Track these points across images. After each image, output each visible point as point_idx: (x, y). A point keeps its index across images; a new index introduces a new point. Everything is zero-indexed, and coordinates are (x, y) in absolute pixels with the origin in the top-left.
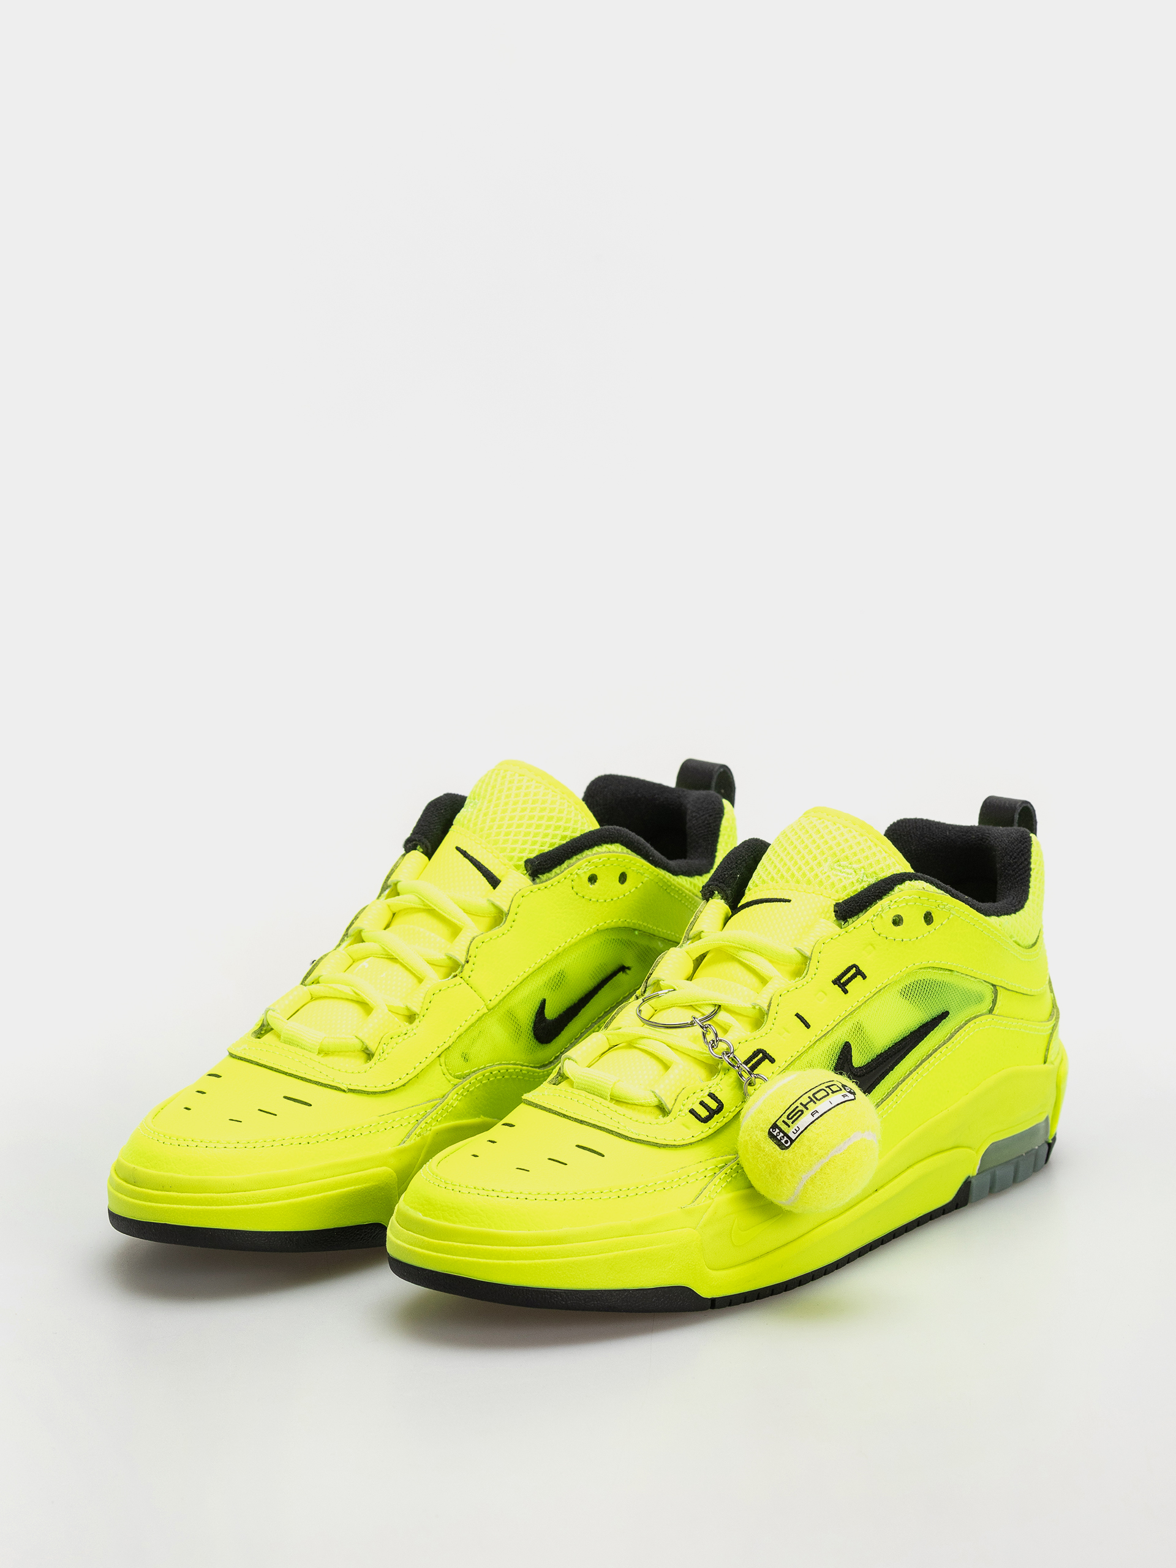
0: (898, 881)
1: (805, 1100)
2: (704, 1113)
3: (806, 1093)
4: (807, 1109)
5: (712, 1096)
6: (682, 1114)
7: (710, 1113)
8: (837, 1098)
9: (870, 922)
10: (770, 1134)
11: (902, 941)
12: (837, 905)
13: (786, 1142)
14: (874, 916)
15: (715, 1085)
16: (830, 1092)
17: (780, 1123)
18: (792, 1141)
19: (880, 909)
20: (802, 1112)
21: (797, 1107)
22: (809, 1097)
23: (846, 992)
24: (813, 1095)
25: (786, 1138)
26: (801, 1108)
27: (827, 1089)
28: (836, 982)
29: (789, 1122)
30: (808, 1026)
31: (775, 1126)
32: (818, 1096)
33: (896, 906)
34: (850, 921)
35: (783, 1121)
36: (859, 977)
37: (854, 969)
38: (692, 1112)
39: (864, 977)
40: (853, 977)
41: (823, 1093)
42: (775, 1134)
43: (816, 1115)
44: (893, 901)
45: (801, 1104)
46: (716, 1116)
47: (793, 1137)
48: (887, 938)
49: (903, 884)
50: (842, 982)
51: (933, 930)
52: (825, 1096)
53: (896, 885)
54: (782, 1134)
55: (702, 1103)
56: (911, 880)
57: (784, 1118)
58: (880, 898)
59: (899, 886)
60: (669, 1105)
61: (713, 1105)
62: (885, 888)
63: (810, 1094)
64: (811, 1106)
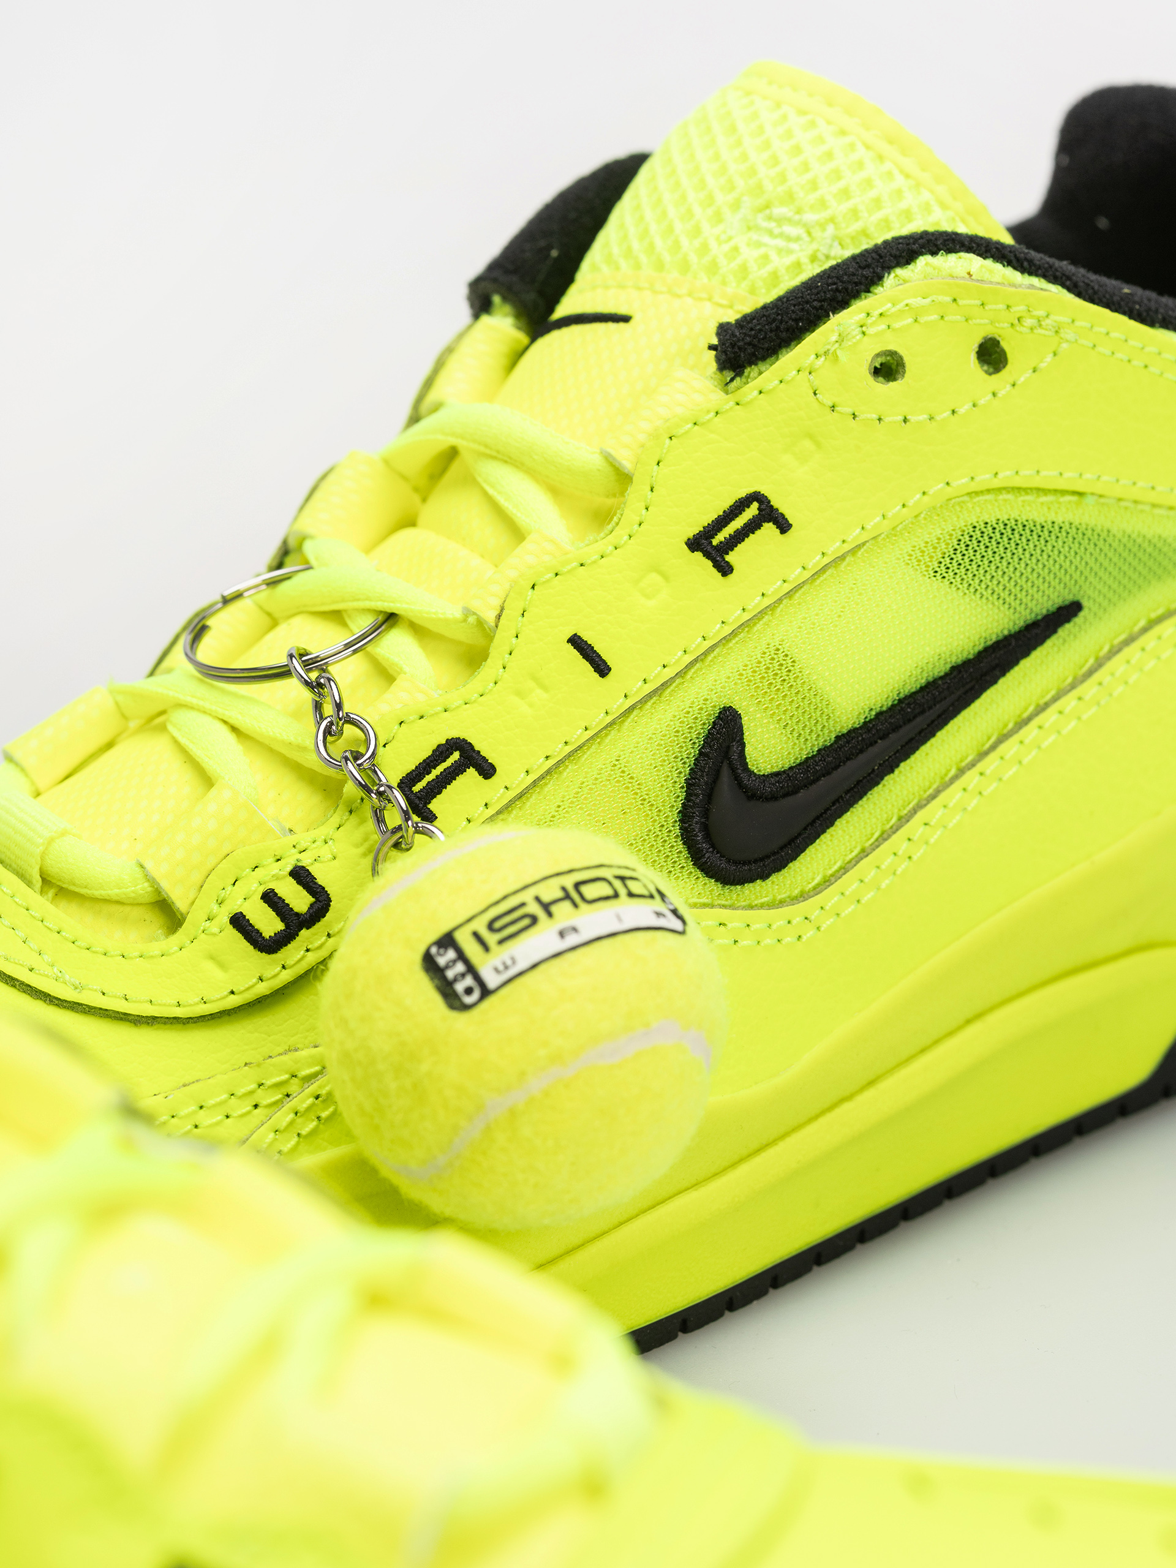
0: (895, 257)
1: (550, 891)
2: (269, 924)
3: (558, 874)
4: (550, 915)
5: (301, 875)
6: (213, 927)
7: (287, 926)
8: (641, 912)
9: (804, 374)
10: (429, 963)
11: (905, 420)
12: (723, 329)
13: (469, 991)
14: (817, 356)
15: (320, 843)
16: (622, 892)
17: (464, 939)
18: (486, 992)
19: (834, 338)
20: (534, 920)
21: (523, 905)
22: (564, 889)
23: (725, 569)
24: (577, 885)
25: (469, 981)
26: (534, 908)
27: (618, 884)
28: (698, 543)
29: (491, 939)
30: (602, 668)
31: (447, 941)
32: (589, 891)
33: (884, 327)
34: (751, 371)
35: (476, 935)
36: (769, 528)
37: (755, 505)
38: (239, 922)
39: (784, 526)
40: (752, 527)
41: (603, 889)
42: (442, 961)
43: (572, 940)
44: (876, 313)
45: (538, 899)
46: (304, 933)
47: (492, 981)
48: (854, 416)
49: (911, 267)
50: (715, 542)
51: (1009, 387)
52: (607, 898)
53: (889, 268)
54: (460, 967)
55: (270, 898)
56: (934, 253)
57: (480, 925)
58: (843, 304)
59: (899, 271)
60: (180, 903)
61: (300, 900)
62: (855, 279)
63: (569, 881)
64: (563, 910)
